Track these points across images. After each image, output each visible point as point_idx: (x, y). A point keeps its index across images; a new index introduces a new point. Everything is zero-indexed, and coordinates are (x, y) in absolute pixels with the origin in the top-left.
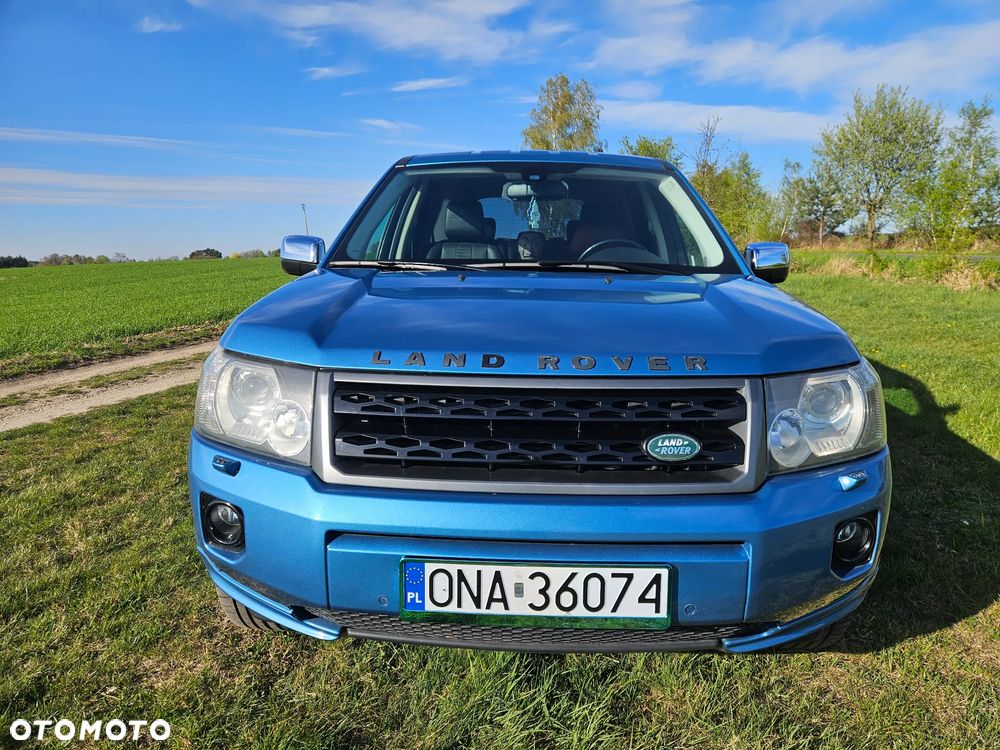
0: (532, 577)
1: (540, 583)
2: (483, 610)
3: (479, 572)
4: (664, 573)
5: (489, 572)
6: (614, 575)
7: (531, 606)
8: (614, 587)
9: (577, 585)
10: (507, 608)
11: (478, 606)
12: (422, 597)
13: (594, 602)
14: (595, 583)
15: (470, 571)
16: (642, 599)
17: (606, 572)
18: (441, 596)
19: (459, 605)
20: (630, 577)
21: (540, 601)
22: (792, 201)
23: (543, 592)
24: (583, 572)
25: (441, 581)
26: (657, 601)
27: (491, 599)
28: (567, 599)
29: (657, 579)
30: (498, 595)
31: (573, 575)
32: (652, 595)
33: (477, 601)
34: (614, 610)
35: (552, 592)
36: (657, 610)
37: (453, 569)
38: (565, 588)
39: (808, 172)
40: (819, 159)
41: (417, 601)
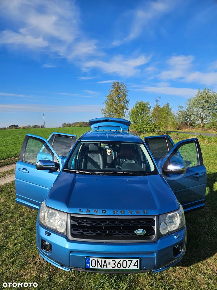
0: (112, 261)
1: (114, 262)
2: (102, 268)
4: (139, 260)
6: (129, 260)
7: (112, 267)
9: (121, 262)
11: (101, 267)
12: (90, 265)
13: (125, 266)
14: (125, 262)
17: (127, 260)
18: (94, 265)
19: (97, 267)
20: (132, 261)
21: (114, 266)
23: (114, 264)
25: (94, 262)
26: (137, 265)
27: (104, 266)
28: (119, 265)
29: (137, 261)
30: (105, 265)
32: (136, 264)
33: (101, 266)
35: (116, 264)
37: (96, 259)
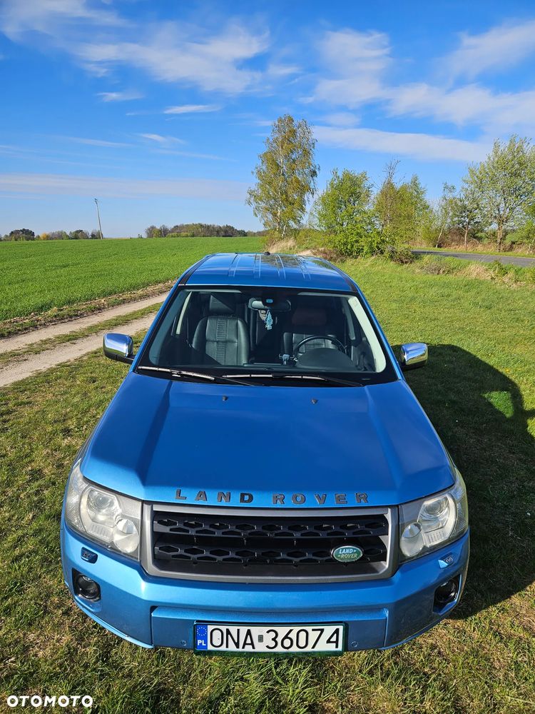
2: (240, 649)
3: (238, 630)
4: (341, 628)
5: (244, 630)
7: (268, 647)
8: (313, 636)
10: (254, 648)
11: (238, 647)
12: (206, 642)
15: (233, 630)
16: (329, 641)
19: (227, 647)
20: (322, 631)
22: (448, 213)
24: (296, 629)
27: (245, 644)
29: (337, 631)
30: (249, 641)
31: (291, 631)
32: (334, 639)
33: (237, 645)
34: (313, 647)
36: (337, 647)
38: (286, 637)
39: (458, 194)
40: (466, 186)
41: (203, 645)
